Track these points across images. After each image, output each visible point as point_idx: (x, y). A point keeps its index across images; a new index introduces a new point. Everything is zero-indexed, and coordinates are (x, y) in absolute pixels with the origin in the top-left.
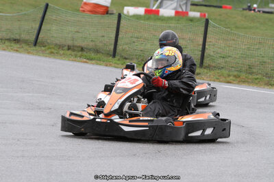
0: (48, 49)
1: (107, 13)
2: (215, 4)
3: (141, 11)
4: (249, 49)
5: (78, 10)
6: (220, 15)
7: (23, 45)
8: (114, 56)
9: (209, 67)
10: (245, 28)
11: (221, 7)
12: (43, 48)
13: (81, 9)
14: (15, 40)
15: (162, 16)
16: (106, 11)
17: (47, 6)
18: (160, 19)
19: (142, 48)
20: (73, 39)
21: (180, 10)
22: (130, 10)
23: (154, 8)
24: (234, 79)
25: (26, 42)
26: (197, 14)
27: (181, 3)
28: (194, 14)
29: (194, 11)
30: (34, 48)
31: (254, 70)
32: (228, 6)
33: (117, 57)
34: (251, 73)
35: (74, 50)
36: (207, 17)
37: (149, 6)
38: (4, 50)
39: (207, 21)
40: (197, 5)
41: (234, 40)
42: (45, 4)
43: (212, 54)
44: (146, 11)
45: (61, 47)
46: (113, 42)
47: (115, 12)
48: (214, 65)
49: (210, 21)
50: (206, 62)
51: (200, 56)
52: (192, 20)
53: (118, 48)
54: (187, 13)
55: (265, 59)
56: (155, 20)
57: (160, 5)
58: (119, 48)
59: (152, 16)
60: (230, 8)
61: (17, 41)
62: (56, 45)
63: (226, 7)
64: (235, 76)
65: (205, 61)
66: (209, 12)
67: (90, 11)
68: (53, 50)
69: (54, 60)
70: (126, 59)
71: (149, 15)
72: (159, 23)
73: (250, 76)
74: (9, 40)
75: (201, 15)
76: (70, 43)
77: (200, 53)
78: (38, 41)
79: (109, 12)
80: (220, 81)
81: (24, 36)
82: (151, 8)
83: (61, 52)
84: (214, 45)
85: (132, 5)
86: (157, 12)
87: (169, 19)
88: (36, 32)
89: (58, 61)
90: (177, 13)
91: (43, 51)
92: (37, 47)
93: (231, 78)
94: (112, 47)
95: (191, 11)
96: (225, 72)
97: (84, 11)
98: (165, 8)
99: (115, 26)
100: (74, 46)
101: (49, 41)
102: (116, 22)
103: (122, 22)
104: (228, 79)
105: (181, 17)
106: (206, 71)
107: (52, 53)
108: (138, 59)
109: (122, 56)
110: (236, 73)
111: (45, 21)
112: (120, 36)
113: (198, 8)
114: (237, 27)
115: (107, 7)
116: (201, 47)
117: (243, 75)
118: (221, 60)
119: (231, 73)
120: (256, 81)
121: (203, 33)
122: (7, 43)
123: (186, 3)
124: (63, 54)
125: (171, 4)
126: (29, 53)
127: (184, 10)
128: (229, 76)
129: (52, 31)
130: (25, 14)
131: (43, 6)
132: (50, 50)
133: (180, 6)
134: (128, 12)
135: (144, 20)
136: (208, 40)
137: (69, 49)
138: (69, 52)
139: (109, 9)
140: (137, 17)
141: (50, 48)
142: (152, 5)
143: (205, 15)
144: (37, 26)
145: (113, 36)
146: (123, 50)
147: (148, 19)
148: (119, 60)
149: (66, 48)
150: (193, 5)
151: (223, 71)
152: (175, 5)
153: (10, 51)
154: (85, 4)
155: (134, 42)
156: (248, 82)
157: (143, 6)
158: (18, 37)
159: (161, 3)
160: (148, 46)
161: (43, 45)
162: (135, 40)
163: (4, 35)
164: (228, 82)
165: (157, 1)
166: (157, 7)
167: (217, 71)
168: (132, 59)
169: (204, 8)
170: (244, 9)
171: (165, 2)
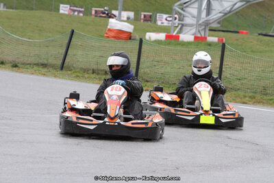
0: (74, 72)
1: (130, 39)
2: (232, 30)
3: (162, 36)
4: (263, 71)
5: (103, 36)
6: (237, 40)
7: (51, 69)
10: (260, 52)
11: (237, 32)
12: (69, 72)
13: (105, 35)
14: (43, 65)
15: (183, 42)
16: (129, 37)
17: (73, 31)
18: (180, 44)
19: (163, 71)
20: (97, 63)
21: (199, 35)
22: (152, 36)
23: (174, 34)
24: (250, 99)
25: (53, 66)
26: (215, 39)
27: (200, 29)
28: (213, 39)
29: (213, 36)
30: (61, 72)
31: (268, 92)
32: (245, 31)
34: (266, 94)
35: (98, 74)
36: (224, 41)
37: (169, 32)
38: (32, 74)
39: (224, 46)
40: (215, 30)
43: (228, 76)
44: (168, 37)
45: (85, 71)
46: (135, 65)
47: (137, 37)
48: (230, 86)
49: (226, 45)
52: (210, 44)
53: (139, 72)
54: (206, 38)
56: (175, 45)
57: (180, 31)
58: (141, 71)
59: (173, 41)
60: (247, 33)
61: (44, 65)
62: (81, 69)
63: (242, 33)
64: (250, 97)
66: (226, 37)
67: (114, 37)
68: (79, 74)
69: (79, 83)
70: (147, 81)
71: (170, 41)
72: (179, 48)
73: (265, 97)
74: (37, 65)
75: (219, 39)
76: (95, 67)
78: (65, 65)
79: (132, 38)
80: (236, 102)
81: (51, 61)
82: (171, 34)
83: (86, 76)
84: (230, 68)
85: (153, 31)
86: (177, 37)
87: (189, 43)
88: (62, 57)
89: (83, 84)
90: (196, 38)
91: (68, 75)
92: (64, 72)
93: (247, 99)
95: (209, 36)
96: (241, 94)
97: (108, 37)
98: (185, 34)
100: (98, 70)
101: (74, 65)
104: (244, 100)
105: (200, 41)
107: (77, 76)
109: (143, 79)
110: (250, 95)
111: (70, 46)
112: (141, 60)
113: (216, 33)
114: (253, 51)
115: (130, 33)
116: (218, 69)
117: (258, 96)
118: (238, 82)
119: (247, 94)
120: (271, 102)
121: (220, 56)
122: (35, 68)
123: (205, 29)
124: (88, 78)
125: (191, 30)
126: (55, 77)
127: (203, 36)
128: (245, 97)
129: (78, 56)
131: (69, 32)
132: (76, 74)
133: (199, 31)
134: (150, 38)
135: (165, 45)
136: (224, 63)
137: (93, 73)
138: (94, 76)
139: (132, 35)
140: (158, 42)
141: (76, 72)
142: (172, 31)
143: (222, 40)
144: (64, 51)
146: (145, 73)
147: (169, 44)
149: (91, 71)
150: (210, 30)
151: (239, 92)
152: (194, 31)
153: (38, 75)
154: (110, 30)
156: (263, 103)
157: (164, 32)
158: (46, 62)
159: (181, 29)
160: (168, 69)
161: (69, 69)
162: (155, 63)
163: (32, 60)
164: (244, 103)
165: (177, 27)
166: (177, 33)
167: (234, 92)
168: (153, 82)
169: (223, 33)
170: (259, 34)
171: (184, 27)
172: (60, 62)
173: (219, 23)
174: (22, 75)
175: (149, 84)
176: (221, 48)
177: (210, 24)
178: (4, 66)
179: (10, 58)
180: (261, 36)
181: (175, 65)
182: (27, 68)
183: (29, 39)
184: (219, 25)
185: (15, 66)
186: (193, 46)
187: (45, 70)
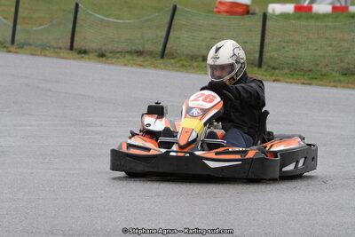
0: (179, 61)
1: (248, 13)
3: (289, 8)
5: (213, 11)
7: (148, 58)
8: (260, 65)
12: (172, 61)
13: (215, 10)
14: (137, 52)
15: (317, 14)
16: (246, 11)
17: (175, 8)
18: (313, 17)
19: (294, 54)
21: (338, 5)
23: (306, 4)
25: (151, 54)
30: (161, 61)
33: (264, 68)
37: (299, 3)
38: (125, 65)
42: (172, 6)
44: (298, 9)
45: (193, 58)
46: (258, 48)
47: (257, 11)
52: (353, 16)
53: (264, 56)
54: (347, 8)
56: (307, 18)
58: (266, 55)
59: (304, 14)
61: (139, 53)
62: (188, 56)
67: (227, 12)
68: (185, 63)
69: (186, 75)
70: (274, 68)
71: (300, 13)
72: (312, 23)
74: (130, 52)
78: (166, 52)
79: (251, 12)
81: (148, 47)
82: (302, 4)
83: (195, 64)
85: (278, 2)
86: (309, 9)
87: (324, 16)
88: (162, 41)
89: (192, 76)
90: (334, 8)
91: (172, 64)
92: (165, 60)
94: (257, 55)
95: (351, 5)
97: (219, 12)
98: (320, 3)
99: (260, 28)
101: (179, 52)
102: (260, 23)
103: (269, 23)
105: (340, 13)
107: (183, 66)
108: (289, 68)
109: (269, 66)
111: (173, 26)
112: (266, 41)
115: (247, 6)
122: (128, 57)
124: (197, 67)
126: (155, 67)
127: (343, 4)
129: (183, 39)
130: (148, 20)
132: (181, 63)
134: (274, 11)
135: (294, 19)
137: (204, 60)
138: (204, 64)
139: (250, 8)
140: (285, 16)
141: (181, 60)
142: (302, 1)
144: (164, 33)
145: (258, 41)
146: (271, 58)
147: (299, 18)
148: (266, 70)
149: (201, 59)
153: (132, 66)
154: (220, 3)
155: (284, 48)
157: (292, 3)
158: (141, 49)
160: (302, 52)
161: (172, 56)
162: (285, 44)
163: (124, 46)
166: (310, 3)
168: (282, 69)
172: (160, 48)
174: (112, 67)
175: (277, 72)
178: (87, 56)
179: (95, 46)
181: (310, 46)
182: (118, 58)
183: (117, 19)
185: (102, 55)
186: (331, 20)
187: (141, 59)
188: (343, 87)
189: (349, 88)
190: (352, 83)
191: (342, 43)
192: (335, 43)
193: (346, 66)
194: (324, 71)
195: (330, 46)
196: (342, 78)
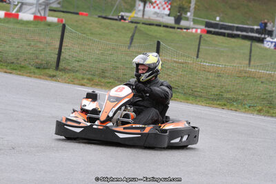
2: (72, 11)
4: (102, 54)
6: (77, 21)
9: (64, 70)
10: (100, 34)
11: (77, 14)
15: (21, 20)
18: (18, 23)
21: (39, 15)
23: (14, 12)
24: (88, 82)
26: (55, 20)
27: (40, 8)
28: (52, 19)
29: (52, 16)
31: (107, 74)
32: (85, 13)
34: (105, 77)
36: (64, 22)
37: (9, 11)
39: (64, 26)
40: (55, 11)
41: (89, 45)
43: (67, 57)
44: (7, 15)
48: (69, 68)
49: (67, 26)
50: (62, 65)
51: (56, 59)
52: (49, 24)
54: (45, 18)
55: (118, 65)
56: (14, 23)
57: (20, 10)
59: (12, 19)
60: (87, 15)
63: (82, 14)
64: (88, 79)
65: (60, 64)
66: (67, 18)
71: (9, 19)
72: (18, 26)
73: (103, 80)
75: (58, 20)
77: (56, 56)
80: (74, 84)
82: (11, 12)
84: (70, 49)
86: (17, 16)
87: (28, 22)
90: (36, 17)
93: (85, 81)
95: (49, 16)
96: (80, 75)
98: (24, 13)
104: (83, 82)
105: (40, 21)
106: (61, 73)
110: (89, 77)
113: (56, 13)
114: (92, 34)
116: (57, 50)
117: (96, 79)
118: (76, 64)
119: (85, 77)
120: (109, 85)
121: (60, 37)
123: (45, 9)
125: (30, 9)
127: (43, 15)
128: (83, 79)
133: (39, 11)
135: (4, 23)
136: (64, 44)
142: (12, 9)
143: (62, 21)
147: (8, 22)
150: (50, 10)
151: (78, 74)
152: (33, 10)
156: (101, 85)
157: (3, 10)
159: (21, 7)
160: (7, 48)
164: (82, 85)
165: (17, 5)
166: (17, 11)
167: (72, 74)
169: (62, 14)
170: (99, 17)
171: (24, 6)
173: (59, 3)
176: (61, 29)
177: (50, 3)
180: (100, 19)
181: (14, 44)
184: (59, 6)
186: (32, 26)
188: (36, 77)
189: (40, 78)
190: (43, 75)
191: (39, 44)
192: (32, 43)
193: (39, 62)
194: (23, 64)
195: (29, 45)
196: (36, 71)
